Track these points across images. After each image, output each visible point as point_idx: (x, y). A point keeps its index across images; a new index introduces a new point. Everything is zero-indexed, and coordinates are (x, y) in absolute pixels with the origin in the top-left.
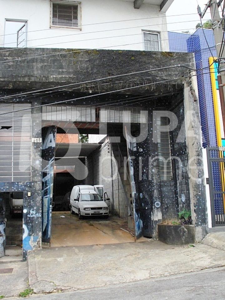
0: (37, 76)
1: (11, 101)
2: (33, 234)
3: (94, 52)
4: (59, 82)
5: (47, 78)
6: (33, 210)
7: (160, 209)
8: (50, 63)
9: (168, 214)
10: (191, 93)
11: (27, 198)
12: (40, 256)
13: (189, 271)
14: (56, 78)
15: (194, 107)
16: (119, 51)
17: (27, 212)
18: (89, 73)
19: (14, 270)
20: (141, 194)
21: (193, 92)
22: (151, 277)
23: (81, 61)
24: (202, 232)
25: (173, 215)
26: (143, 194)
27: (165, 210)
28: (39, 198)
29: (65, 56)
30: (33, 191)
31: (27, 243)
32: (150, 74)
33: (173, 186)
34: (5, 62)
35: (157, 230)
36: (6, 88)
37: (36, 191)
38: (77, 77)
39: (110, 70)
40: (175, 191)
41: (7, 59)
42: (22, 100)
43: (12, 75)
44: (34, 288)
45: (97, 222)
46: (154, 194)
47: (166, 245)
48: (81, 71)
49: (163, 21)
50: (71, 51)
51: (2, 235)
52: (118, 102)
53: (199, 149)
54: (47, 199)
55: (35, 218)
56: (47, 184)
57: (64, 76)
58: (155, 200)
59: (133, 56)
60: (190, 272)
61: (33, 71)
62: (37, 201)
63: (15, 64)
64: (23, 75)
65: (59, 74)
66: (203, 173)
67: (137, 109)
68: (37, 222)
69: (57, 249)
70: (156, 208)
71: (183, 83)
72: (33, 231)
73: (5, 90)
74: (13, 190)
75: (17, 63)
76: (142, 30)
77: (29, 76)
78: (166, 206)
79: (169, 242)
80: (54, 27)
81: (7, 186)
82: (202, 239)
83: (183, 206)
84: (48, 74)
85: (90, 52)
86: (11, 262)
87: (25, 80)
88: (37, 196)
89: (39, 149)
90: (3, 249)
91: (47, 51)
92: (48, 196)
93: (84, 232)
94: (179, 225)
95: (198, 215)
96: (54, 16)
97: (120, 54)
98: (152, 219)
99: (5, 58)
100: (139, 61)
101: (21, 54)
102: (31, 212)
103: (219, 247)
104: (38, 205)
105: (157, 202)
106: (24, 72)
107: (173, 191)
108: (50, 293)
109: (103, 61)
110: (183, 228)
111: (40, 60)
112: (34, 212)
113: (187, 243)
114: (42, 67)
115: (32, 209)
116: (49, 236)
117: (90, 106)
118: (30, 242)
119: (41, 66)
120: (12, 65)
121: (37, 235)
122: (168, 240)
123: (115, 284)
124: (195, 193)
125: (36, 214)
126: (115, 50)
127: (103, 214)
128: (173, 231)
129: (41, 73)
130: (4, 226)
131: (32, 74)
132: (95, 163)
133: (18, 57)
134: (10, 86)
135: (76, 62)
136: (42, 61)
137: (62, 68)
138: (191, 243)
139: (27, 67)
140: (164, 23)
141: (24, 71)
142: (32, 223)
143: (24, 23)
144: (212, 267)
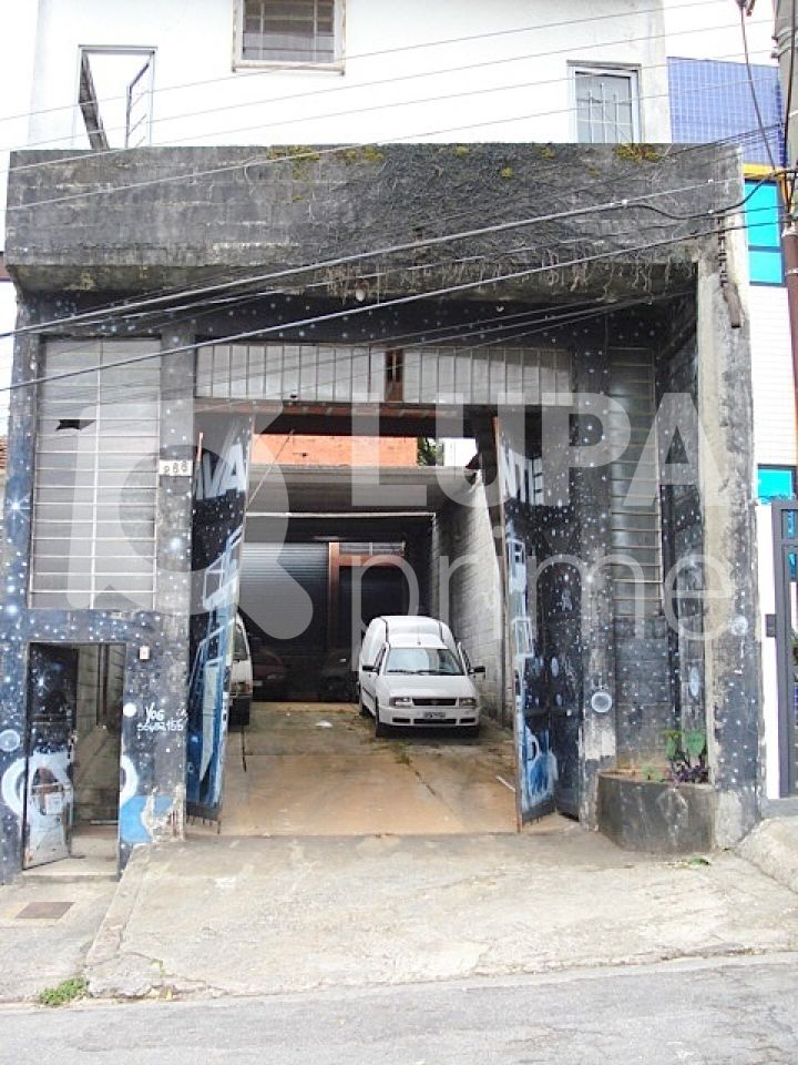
0: (168, 246)
1: (92, 334)
2: (154, 790)
3: (366, 155)
4: (243, 265)
5: (200, 252)
6: (156, 709)
7: (608, 718)
8: (212, 201)
9: (640, 739)
10: (720, 298)
11: (139, 667)
12: (167, 865)
13: (616, 960)
14: (230, 250)
15: (733, 351)
16: (460, 149)
17: (136, 715)
18: (346, 230)
19: (72, 908)
20: (554, 661)
21: (731, 294)
22: (479, 970)
23: (318, 189)
24: (740, 811)
25: (657, 742)
26: (559, 661)
27: (626, 722)
28: (177, 667)
29: (263, 173)
30: (158, 644)
31: (134, 818)
32: (569, 228)
33: (663, 636)
34: (59, 203)
35: (596, 794)
36: (73, 287)
37: (168, 643)
38: (305, 246)
39: (422, 218)
40: (671, 654)
41: (66, 190)
42: (130, 328)
43: (81, 244)
44: (92, 979)
45: (431, 750)
46: (591, 663)
47: (617, 849)
48: (317, 223)
49: (650, 26)
50: (285, 155)
51: (57, 787)
52: (467, 330)
53: (746, 505)
54: (217, 669)
55: (164, 734)
56: (218, 621)
57: (257, 244)
58: (593, 687)
59: (507, 163)
60: (617, 965)
61: (153, 230)
62: (171, 678)
63: (93, 205)
64: (118, 246)
65: (242, 238)
66: (755, 594)
67: (539, 354)
68: (168, 750)
69: (234, 844)
70: (593, 716)
71: (694, 260)
72: (153, 779)
73: (71, 295)
74: (91, 638)
75: (99, 204)
76: (571, 63)
77: (139, 247)
78: (633, 710)
79: (625, 841)
80: (247, 67)
81: (72, 623)
82: (740, 840)
83: (693, 712)
84: (203, 237)
85: (354, 157)
86: (78, 879)
87: (124, 261)
88: (172, 657)
89: (184, 498)
90: (63, 834)
91: (202, 158)
92: (219, 659)
93: (363, 784)
94: (663, 780)
95: (727, 750)
96: (250, 25)
97: (461, 157)
98: (580, 755)
99: (61, 186)
100: (531, 181)
101: (114, 171)
102: (150, 713)
103: (781, 873)
104: (174, 689)
105: (601, 694)
106: (123, 235)
107: (664, 654)
108: (136, 998)
109: (399, 184)
110: (674, 796)
111: (176, 190)
112: (160, 716)
113: (685, 848)
114: (183, 214)
115: (153, 704)
116: (216, 799)
117: (364, 344)
118: (144, 815)
119: (181, 209)
120: (85, 212)
121: (169, 791)
122: (624, 833)
123: (348, 987)
124: (722, 668)
125: (165, 721)
126: (445, 146)
127: (458, 724)
128: (640, 801)
129: (180, 237)
130: (69, 757)
131: (149, 240)
132: (457, 537)
133: (105, 179)
134: (85, 280)
135: (302, 193)
136: (186, 192)
137: (252, 215)
138: (697, 849)
139: (132, 216)
140: (653, 34)
141: (122, 228)
142: (151, 751)
143: (148, 57)
144: (704, 954)
